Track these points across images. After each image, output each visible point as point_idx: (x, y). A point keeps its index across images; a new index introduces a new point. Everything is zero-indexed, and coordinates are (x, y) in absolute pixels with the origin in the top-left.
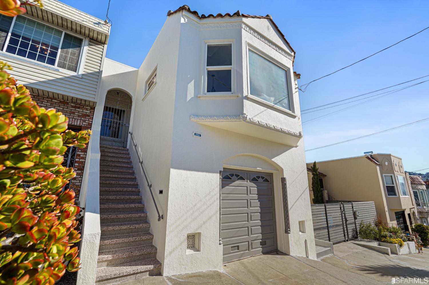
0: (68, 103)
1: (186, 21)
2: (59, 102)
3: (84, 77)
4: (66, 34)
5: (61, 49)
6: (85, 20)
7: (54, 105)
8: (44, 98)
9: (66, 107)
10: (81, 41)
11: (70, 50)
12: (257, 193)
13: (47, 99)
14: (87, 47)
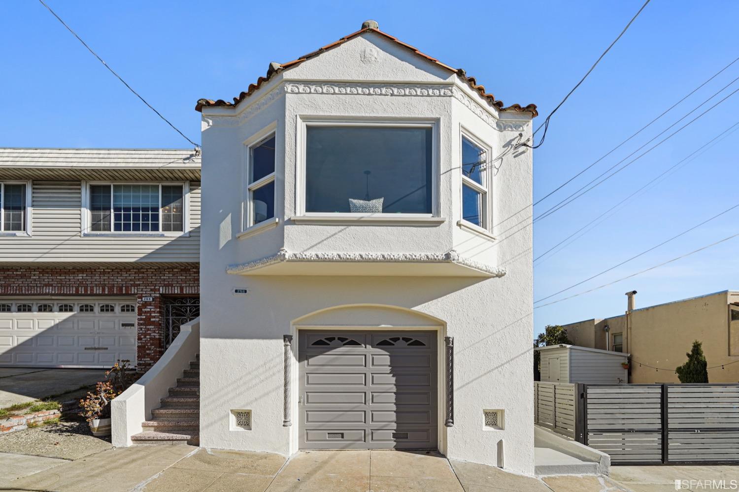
0: (190, 269)
1: (211, 124)
2: (180, 270)
3: (192, 235)
4: (163, 187)
5: (162, 207)
6: (172, 160)
7: (176, 275)
8: (165, 270)
9: (189, 275)
10: (181, 188)
11: (172, 205)
12: (389, 364)
13: (168, 270)
14: (188, 194)
